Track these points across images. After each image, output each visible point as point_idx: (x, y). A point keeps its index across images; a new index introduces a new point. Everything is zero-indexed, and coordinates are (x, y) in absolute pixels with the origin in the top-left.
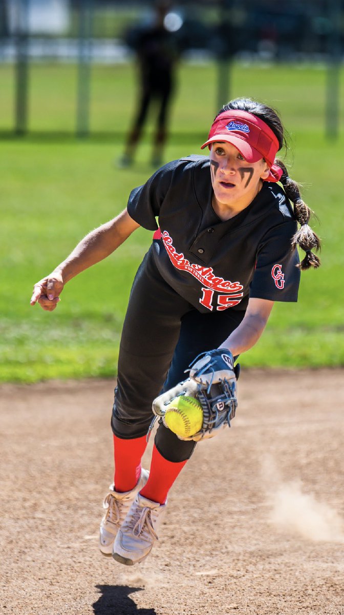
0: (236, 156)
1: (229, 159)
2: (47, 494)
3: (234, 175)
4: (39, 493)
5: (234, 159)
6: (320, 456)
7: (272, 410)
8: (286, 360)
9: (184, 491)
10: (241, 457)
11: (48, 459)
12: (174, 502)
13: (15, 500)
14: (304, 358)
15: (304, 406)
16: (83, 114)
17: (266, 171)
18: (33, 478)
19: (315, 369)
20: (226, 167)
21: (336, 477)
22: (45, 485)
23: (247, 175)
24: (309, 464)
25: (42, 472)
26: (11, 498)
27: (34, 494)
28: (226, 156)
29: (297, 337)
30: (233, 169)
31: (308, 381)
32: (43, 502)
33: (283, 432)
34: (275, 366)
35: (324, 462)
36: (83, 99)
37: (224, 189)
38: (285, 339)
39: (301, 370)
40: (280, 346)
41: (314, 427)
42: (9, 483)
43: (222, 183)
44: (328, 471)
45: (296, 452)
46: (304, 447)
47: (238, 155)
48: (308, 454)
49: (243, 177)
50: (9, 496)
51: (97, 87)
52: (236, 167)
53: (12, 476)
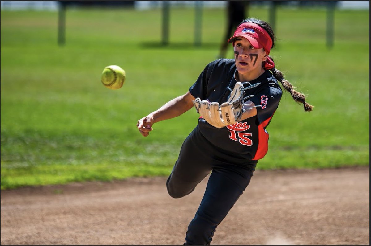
0: (248, 47)
1: (245, 49)
2: (179, 236)
3: (247, 58)
4: (176, 235)
5: (247, 49)
6: (325, 216)
7: (299, 191)
8: (306, 164)
9: (252, 235)
10: (282, 216)
11: (180, 217)
12: (247, 240)
13: (162, 239)
14: (316, 163)
15: (316, 189)
16: (198, 33)
17: (265, 56)
18: (172, 227)
19: (322, 169)
20: (243, 53)
21: (333, 227)
22: (178, 231)
23: (254, 58)
24: (319, 220)
25: (177, 224)
26: (160, 238)
27: (173, 236)
28: (243, 48)
29: (312, 153)
30: (246, 54)
31: (318, 175)
32: (177, 240)
33: (305, 203)
34: (300, 167)
35: (327, 219)
36: (198, 26)
37: (242, 66)
38: (306, 153)
39: (314, 170)
40: (303, 157)
41: (321, 200)
42: (159, 230)
43: (241, 63)
44: (329, 224)
45: (311, 214)
46: (316, 211)
47: (249, 46)
48: (319, 214)
49: (252, 59)
50: (160, 237)
51: (206, 19)
52: (248, 54)
53: (161, 226)
